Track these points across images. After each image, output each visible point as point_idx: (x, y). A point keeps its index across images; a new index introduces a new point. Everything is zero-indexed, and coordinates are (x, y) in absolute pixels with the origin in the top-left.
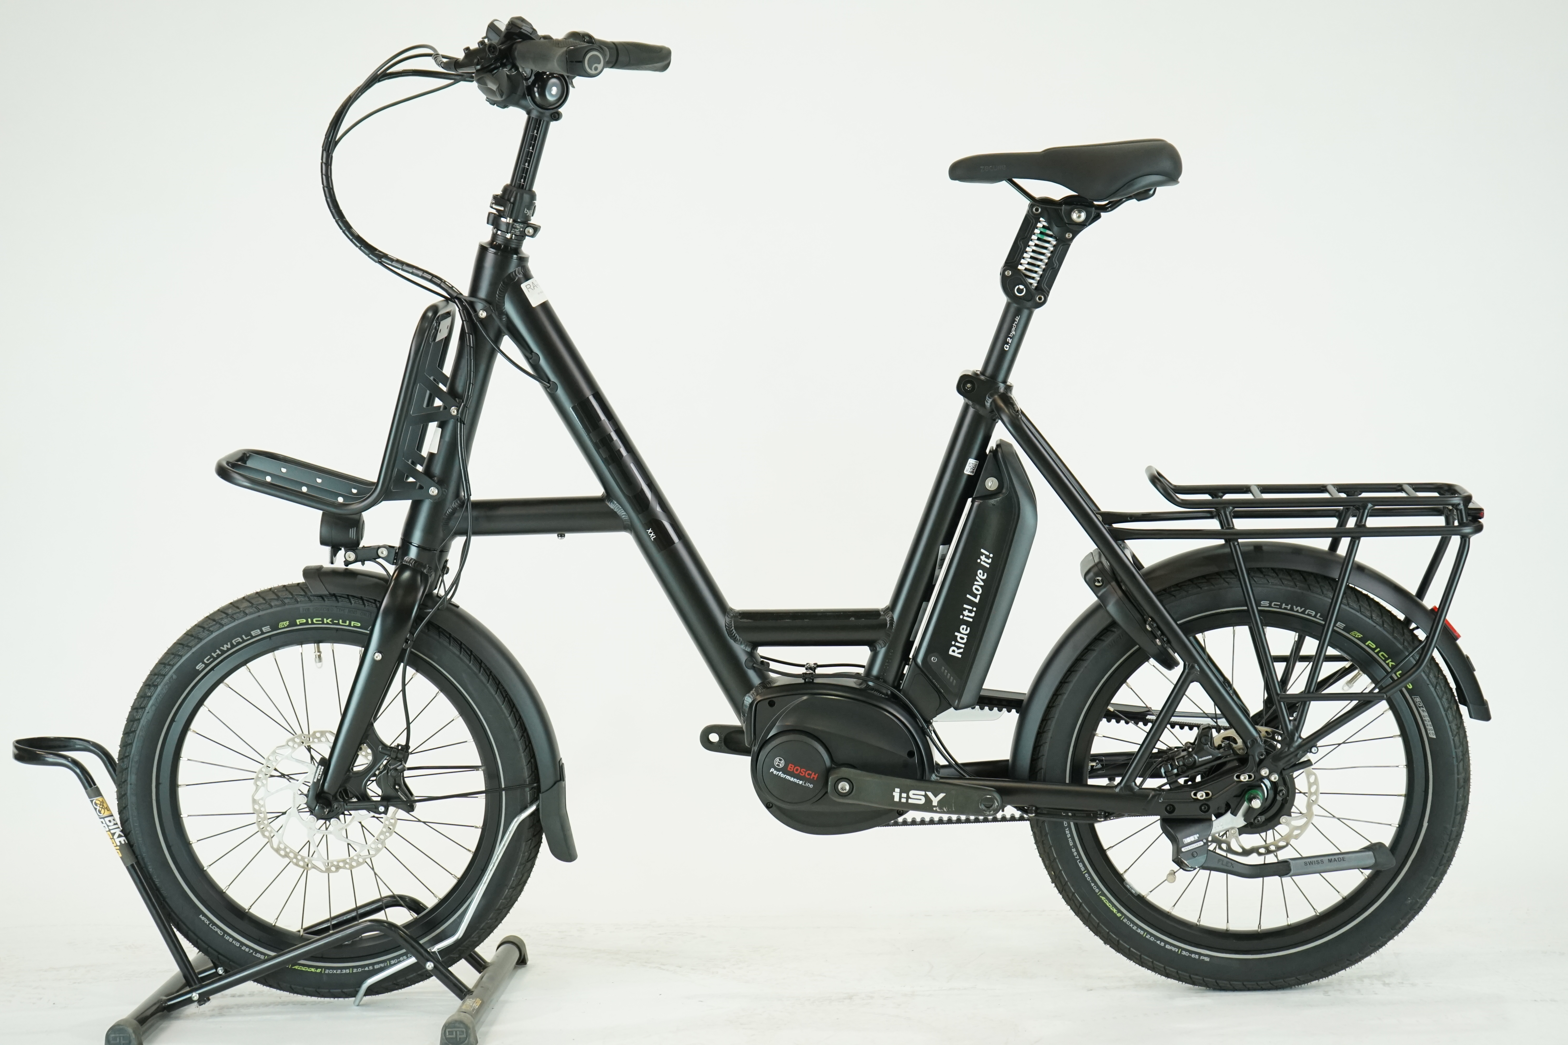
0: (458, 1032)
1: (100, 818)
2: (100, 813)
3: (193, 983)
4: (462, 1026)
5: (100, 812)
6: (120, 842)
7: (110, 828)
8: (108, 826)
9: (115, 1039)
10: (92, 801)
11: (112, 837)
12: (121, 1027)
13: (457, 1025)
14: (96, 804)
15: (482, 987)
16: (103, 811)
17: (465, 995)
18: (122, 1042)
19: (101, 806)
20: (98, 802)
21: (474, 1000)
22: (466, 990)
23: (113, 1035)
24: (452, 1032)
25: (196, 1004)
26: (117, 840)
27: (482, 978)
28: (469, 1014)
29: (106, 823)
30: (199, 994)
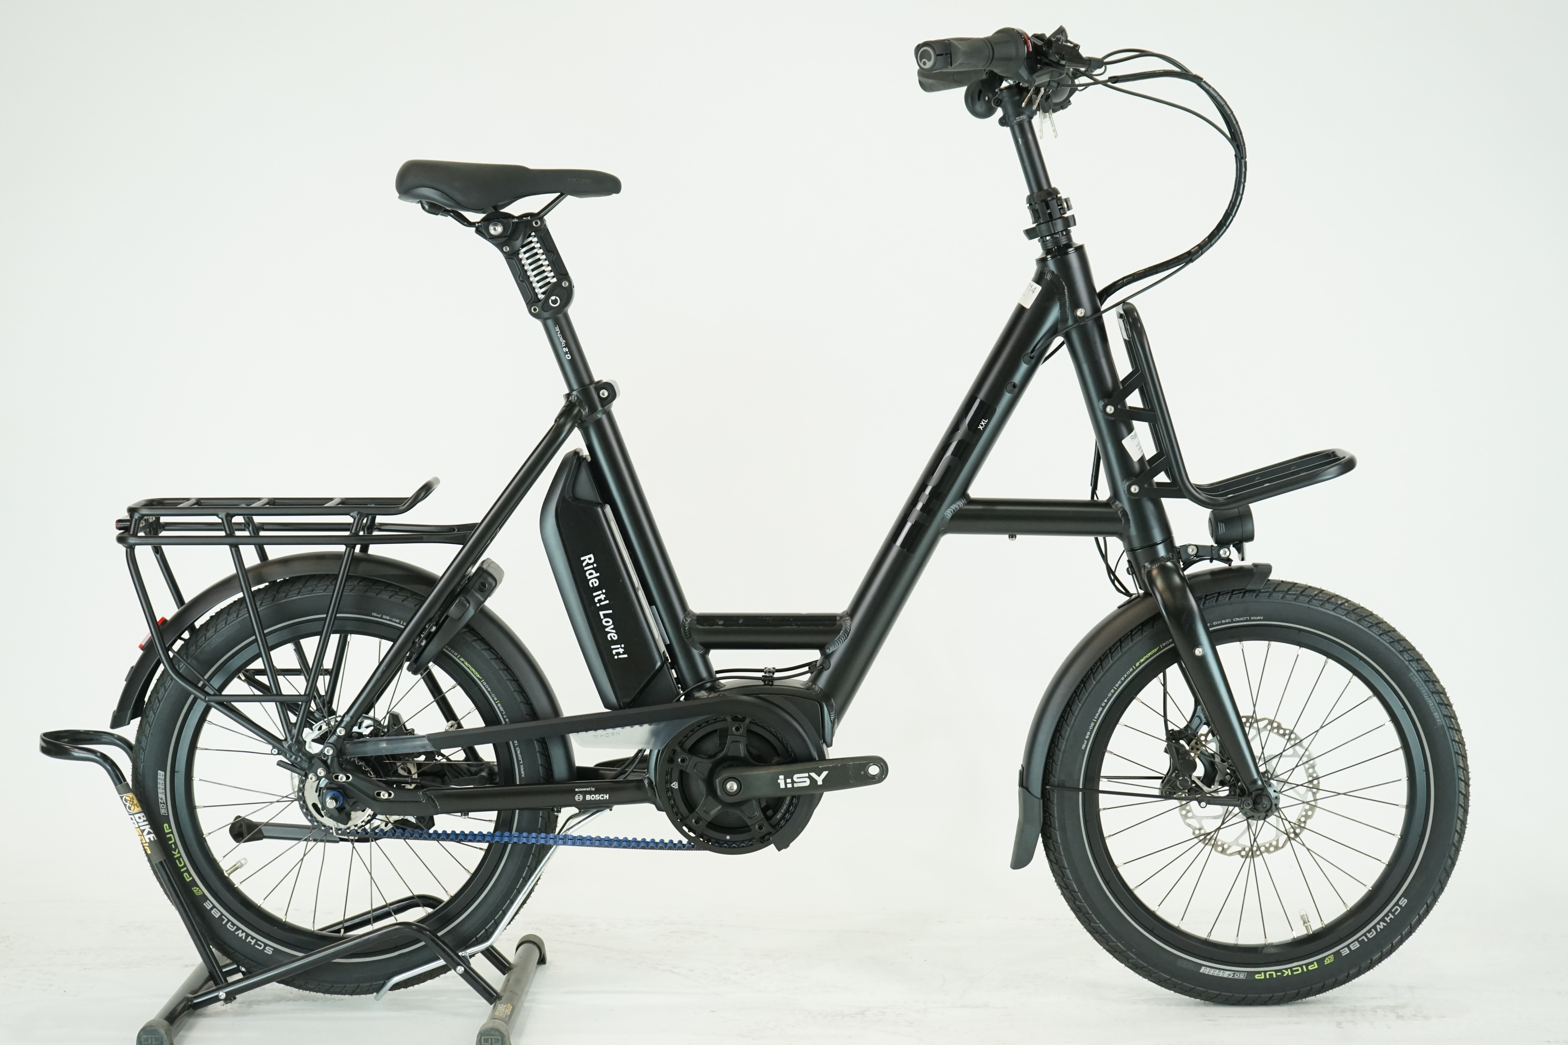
0: (493, 1040)
1: (130, 815)
2: (130, 810)
3: (219, 982)
4: (497, 1033)
5: (130, 808)
6: (149, 839)
7: (140, 824)
8: (138, 823)
9: (146, 1040)
10: (121, 798)
11: (141, 834)
12: (153, 1028)
13: (492, 1032)
14: (126, 800)
15: (511, 991)
16: (132, 808)
17: (495, 1000)
18: (154, 1043)
19: (131, 803)
20: (128, 798)
21: (506, 1006)
22: (495, 995)
23: (145, 1036)
24: (488, 1039)
25: (222, 1002)
26: (147, 837)
27: (508, 980)
28: (502, 1021)
29: (136, 820)
30: (226, 993)
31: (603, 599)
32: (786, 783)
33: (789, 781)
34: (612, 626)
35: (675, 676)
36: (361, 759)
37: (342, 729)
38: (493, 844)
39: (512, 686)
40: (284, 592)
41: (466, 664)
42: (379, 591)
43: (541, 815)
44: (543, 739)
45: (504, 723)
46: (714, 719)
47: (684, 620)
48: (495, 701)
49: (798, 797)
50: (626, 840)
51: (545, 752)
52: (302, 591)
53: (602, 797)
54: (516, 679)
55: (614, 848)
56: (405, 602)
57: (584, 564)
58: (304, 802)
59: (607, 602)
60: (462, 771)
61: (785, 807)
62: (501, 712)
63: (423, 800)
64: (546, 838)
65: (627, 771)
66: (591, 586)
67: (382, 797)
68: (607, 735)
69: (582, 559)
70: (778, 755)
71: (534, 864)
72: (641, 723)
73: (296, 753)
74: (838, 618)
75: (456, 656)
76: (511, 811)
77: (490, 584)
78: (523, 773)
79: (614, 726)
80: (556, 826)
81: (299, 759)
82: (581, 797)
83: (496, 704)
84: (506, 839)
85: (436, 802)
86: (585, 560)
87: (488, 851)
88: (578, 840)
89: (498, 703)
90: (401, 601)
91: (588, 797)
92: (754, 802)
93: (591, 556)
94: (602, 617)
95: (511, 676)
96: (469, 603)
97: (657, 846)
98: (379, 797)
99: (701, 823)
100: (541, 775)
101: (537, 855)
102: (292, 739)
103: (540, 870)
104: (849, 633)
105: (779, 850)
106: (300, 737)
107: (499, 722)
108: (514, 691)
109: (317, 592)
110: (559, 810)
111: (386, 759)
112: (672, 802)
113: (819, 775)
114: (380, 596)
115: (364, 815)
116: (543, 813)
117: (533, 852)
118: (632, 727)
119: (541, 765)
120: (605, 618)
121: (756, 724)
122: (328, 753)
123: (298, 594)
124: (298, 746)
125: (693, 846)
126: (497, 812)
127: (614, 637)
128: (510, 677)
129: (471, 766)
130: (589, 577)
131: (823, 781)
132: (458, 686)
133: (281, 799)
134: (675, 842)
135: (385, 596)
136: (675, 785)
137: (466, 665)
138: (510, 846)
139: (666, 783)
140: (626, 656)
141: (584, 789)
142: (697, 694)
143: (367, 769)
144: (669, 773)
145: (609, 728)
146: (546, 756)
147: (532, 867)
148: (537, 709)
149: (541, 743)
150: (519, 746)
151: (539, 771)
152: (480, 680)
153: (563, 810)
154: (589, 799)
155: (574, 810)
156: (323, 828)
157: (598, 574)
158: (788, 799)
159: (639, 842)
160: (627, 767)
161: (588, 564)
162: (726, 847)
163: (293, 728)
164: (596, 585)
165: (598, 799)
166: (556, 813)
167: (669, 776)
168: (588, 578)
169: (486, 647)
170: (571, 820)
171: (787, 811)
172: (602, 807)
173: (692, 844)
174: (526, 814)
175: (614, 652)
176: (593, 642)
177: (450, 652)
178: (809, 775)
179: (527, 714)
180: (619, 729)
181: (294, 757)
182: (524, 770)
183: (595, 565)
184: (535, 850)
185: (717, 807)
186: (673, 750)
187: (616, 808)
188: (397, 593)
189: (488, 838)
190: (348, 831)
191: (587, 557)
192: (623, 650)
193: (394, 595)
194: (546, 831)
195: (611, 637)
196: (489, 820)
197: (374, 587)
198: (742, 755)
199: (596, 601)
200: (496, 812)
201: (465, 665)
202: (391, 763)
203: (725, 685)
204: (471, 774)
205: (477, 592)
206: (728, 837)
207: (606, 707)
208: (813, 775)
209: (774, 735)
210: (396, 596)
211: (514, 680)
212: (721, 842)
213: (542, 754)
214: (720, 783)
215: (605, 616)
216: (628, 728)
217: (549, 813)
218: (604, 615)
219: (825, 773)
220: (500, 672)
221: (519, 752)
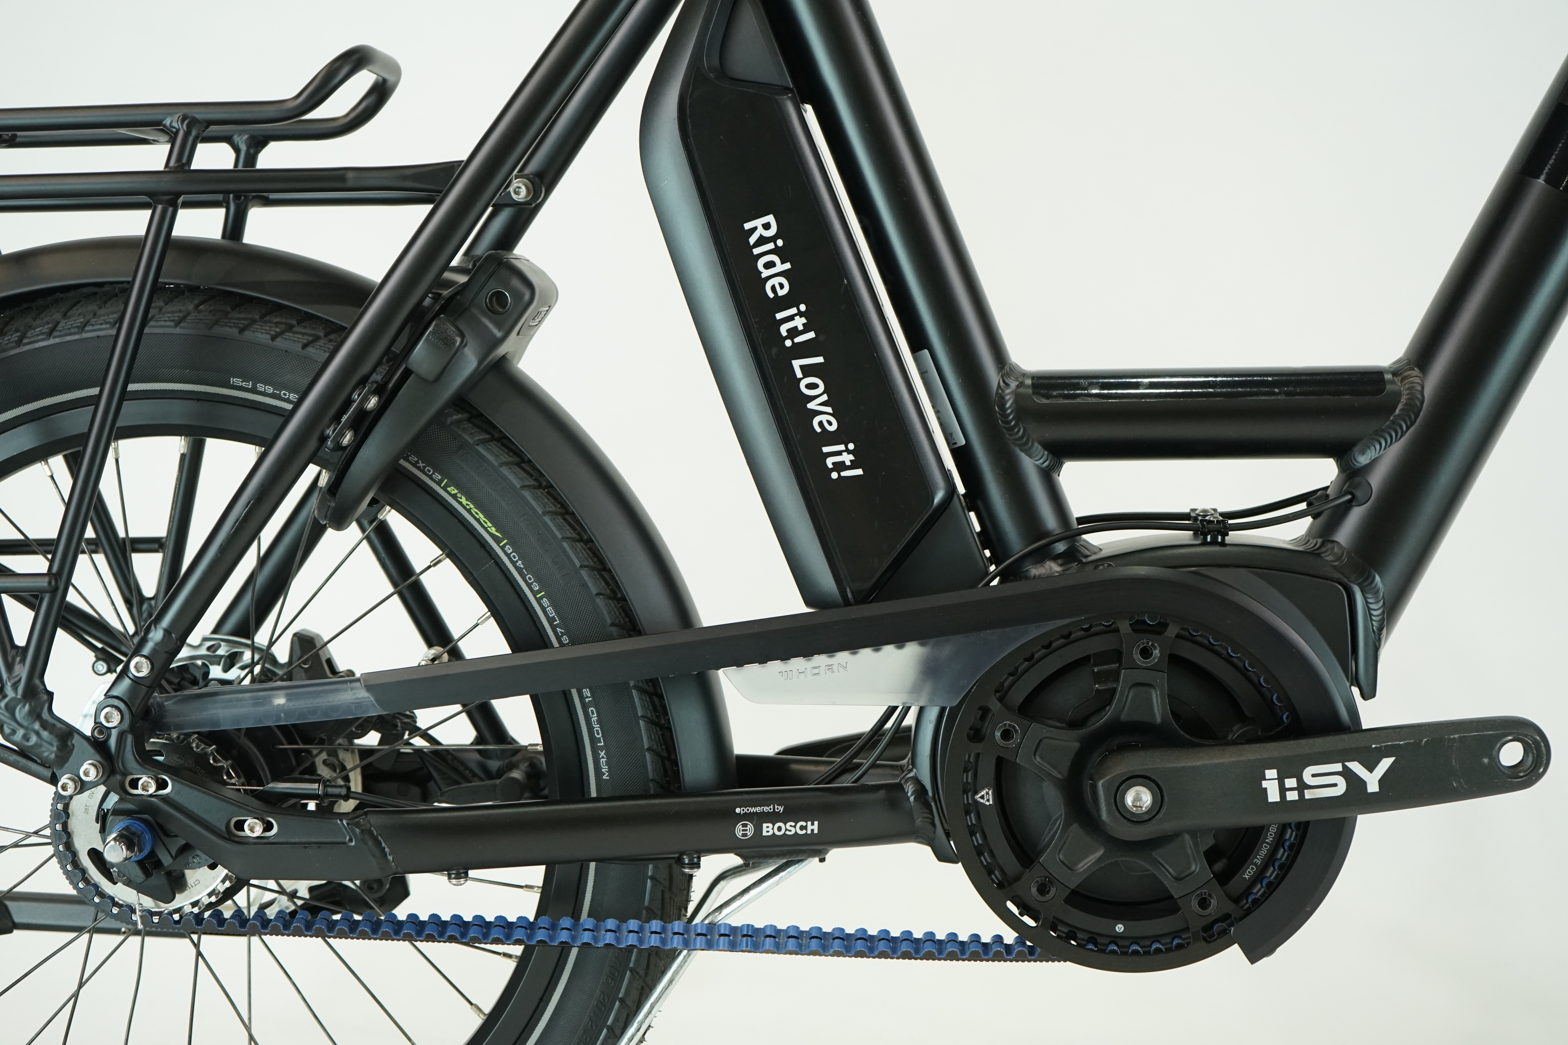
31: (801, 328)
32: (1283, 790)
33: (1291, 783)
34: (825, 398)
35: (978, 528)
36: (209, 737)
37: (143, 660)
38: (534, 947)
39: (575, 556)
40: (17, 331)
41: (464, 500)
42: (246, 322)
43: (650, 874)
44: (654, 682)
45: (556, 644)
46: (1083, 630)
47: (1002, 383)
48: (534, 593)
49: (1303, 828)
50: (862, 936)
51: (658, 717)
52: (59, 327)
53: (802, 828)
54: (585, 537)
55: (832, 956)
56: (310, 349)
57: (752, 240)
58: (69, 846)
59: (811, 335)
60: (467, 768)
61: (1264, 851)
62: (551, 620)
63: (351, 840)
64: (664, 930)
65: (859, 766)
66: (771, 295)
67: (247, 832)
68: (816, 671)
69: (748, 226)
70: (1242, 718)
71: (635, 994)
72: (899, 641)
73: (25, 724)
74: (1388, 377)
75: (439, 483)
76: (579, 864)
77: (517, 296)
78: (605, 769)
79: (830, 649)
80: (687, 900)
81: (34, 739)
82: (750, 829)
83: (539, 600)
84: (564, 936)
85: (383, 845)
86: (755, 229)
87: (523, 962)
88: (744, 936)
89: (541, 598)
90: (300, 345)
91: (768, 829)
92: (1187, 837)
93: (770, 218)
94: (799, 374)
95: (574, 529)
96: (463, 336)
97: (940, 952)
98: (241, 834)
99: (1053, 890)
100: (651, 776)
101: (642, 973)
102: (15, 686)
103: (649, 1012)
104: (1419, 411)
105: (1253, 959)
106: (37, 681)
107: (543, 643)
108: (581, 567)
109: (95, 327)
110: (695, 860)
111: (284, 741)
112: (979, 839)
113: (1371, 769)
114: (248, 334)
115: (215, 879)
116: (655, 868)
117: (631, 965)
118: (877, 650)
119: (649, 749)
120: (805, 376)
121: (1191, 640)
122: (108, 722)
123: (50, 334)
124: (30, 705)
125: (1032, 951)
126: (544, 867)
127: (830, 423)
128: (570, 533)
129: (490, 758)
130: (765, 273)
131: (1381, 781)
132: (448, 560)
133: (24, 839)
134: (986, 939)
135: (261, 335)
136: (986, 797)
137: (463, 505)
138: (574, 952)
139: (965, 792)
140: (859, 472)
141: (758, 809)
142: (1035, 571)
143: (219, 764)
144: (972, 767)
145: (819, 653)
146: (662, 727)
147: (629, 1002)
148: (639, 612)
149: (650, 694)
150: (595, 703)
151: (645, 766)
152: (497, 540)
153: (705, 860)
154: (771, 833)
155: (732, 860)
156: (115, 910)
157: (788, 266)
158: (1273, 830)
159: (895, 939)
160: (856, 755)
161: (762, 241)
162: (1113, 952)
163: (18, 659)
164: (781, 293)
165: (793, 833)
166: (687, 870)
167: (970, 774)
168: (763, 276)
169: (510, 459)
170: (722, 883)
171: (1270, 860)
172: (803, 852)
173: (1028, 943)
174: (614, 870)
175: (830, 462)
176: (777, 437)
177: (423, 472)
178: (1344, 767)
179: (612, 625)
180: (843, 657)
181: (21, 732)
182: (607, 763)
183: (780, 243)
184: (636, 961)
185: (1093, 853)
186: (980, 709)
187: (835, 854)
188: (290, 328)
189: (519, 934)
190: (176, 917)
191: (758, 222)
192: (851, 457)
193: (282, 333)
194: (662, 913)
195: (821, 424)
196: (527, 886)
197: (236, 315)
198: (1159, 720)
199: (784, 333)
200: (542, 869)
201: (460, 503)
202: (297, 752)
203: (1101, 550)
204: (489, 775)
205: (485, 315)
206: (1120, 928)
207: (808, 603)
208: (1355, 767)
209: (1236, 667)
210: (289, 335)
211: (581, 540)
212: (1100, 940)
213: (651, 722)
214: (1107, 788)
215: (808, 371)
216: (866, 653)
217: (670, 866)
218: (802, 367)
219: (1386, 763)
220: (547, 519)
221: (594, 718)
